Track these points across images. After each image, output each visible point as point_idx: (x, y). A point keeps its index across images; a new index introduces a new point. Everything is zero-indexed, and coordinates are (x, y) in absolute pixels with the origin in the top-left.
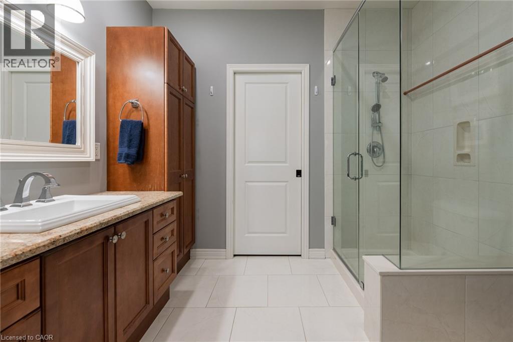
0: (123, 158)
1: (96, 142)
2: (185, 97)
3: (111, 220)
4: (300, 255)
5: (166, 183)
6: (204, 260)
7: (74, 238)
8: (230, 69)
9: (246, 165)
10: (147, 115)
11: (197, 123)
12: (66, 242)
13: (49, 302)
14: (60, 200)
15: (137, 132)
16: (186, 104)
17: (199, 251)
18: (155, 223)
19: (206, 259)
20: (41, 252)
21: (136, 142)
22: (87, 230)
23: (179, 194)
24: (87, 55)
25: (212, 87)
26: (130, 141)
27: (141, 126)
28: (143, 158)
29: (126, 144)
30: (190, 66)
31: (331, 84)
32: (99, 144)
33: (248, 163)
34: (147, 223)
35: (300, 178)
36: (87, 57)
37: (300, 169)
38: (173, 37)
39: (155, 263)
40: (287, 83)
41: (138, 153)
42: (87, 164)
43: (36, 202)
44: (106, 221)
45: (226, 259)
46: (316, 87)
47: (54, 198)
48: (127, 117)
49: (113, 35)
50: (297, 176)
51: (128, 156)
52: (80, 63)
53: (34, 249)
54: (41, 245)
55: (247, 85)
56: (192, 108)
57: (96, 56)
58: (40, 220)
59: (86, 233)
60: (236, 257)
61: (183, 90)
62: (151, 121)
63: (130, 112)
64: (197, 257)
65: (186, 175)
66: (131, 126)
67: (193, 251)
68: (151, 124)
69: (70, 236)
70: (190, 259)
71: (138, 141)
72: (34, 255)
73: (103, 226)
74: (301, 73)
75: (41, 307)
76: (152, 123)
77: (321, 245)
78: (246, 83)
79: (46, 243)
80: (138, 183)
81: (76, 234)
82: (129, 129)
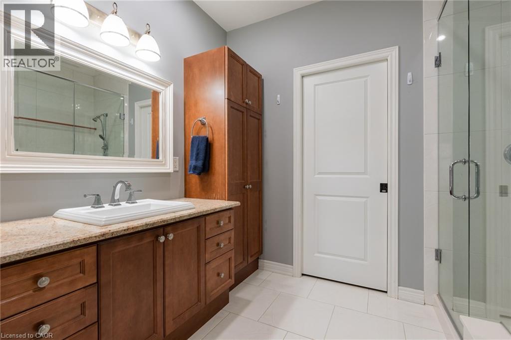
0: (192, 169)
1: (174, 156)
2: (249, 109)
3: (156, 222)
4: (386, 292)
5: (226, 193)
6: (270, 273)
7: (121, 234)
8: (298, 72)
9: (316, 176)
10: (212, 130)
11: (265, 134)
12: (114, 236)
13: (103, 280)
14: (141, 202)
15: (202, 147)
16: (251, 116)
17: (267, 263)
18: (208, 229)
19: (273, 272)
20: (93, 241)
21: (202, 156)
22: (133, 228)
23: (238, 203)
24: (166, 85)
25: (279, 96)
26: (197, 154)
27: (206, 141)
28: (208, 170)
29: (194, 158)
30: (257, 78)
31: (434, 66)
32: (178, 158)
33: (318, 174)
34: (198, 228)
35: (386, 193)
36: (167, 87)
37: (386, 182)
38: (234, 53)
39: (208, 266)
40: (368, 76)
41: (204, 165)
42: (168, 174)
43: (109, 205)
44: (152, 222)
45: (293, 276)
46: (409, 74)
47: (137, 201)
48: (198, 133)
49: (189, 64)
50: (381, 191)
51: (195, 168)
52: (161, 93)
53: (87, 238)
54: (93, 236)
55: (317, 87)
56: (259, 119)
57: (174, 86)
58: (105, 217)
59: (132, 231)
60: (304, 277)
61: (247, 104)
62: (214, 136)
63: (200, 129)
64: (265, 268)
65: (250, 186)
66: (199, 141)
67: (260, 261)
68: (215, 139)
69: (117, 231)
70: (258, 268)
71: (204, 154)
72: (87, 242)
73: (149, 227)
74: (387, 60)
75: (97, 282)
76: (216, 137)
77: (419, 285)
78: (316, 85)
79: (97, 235)
80: (206, 192)
81: (122, 230)
82: (197, 144)
